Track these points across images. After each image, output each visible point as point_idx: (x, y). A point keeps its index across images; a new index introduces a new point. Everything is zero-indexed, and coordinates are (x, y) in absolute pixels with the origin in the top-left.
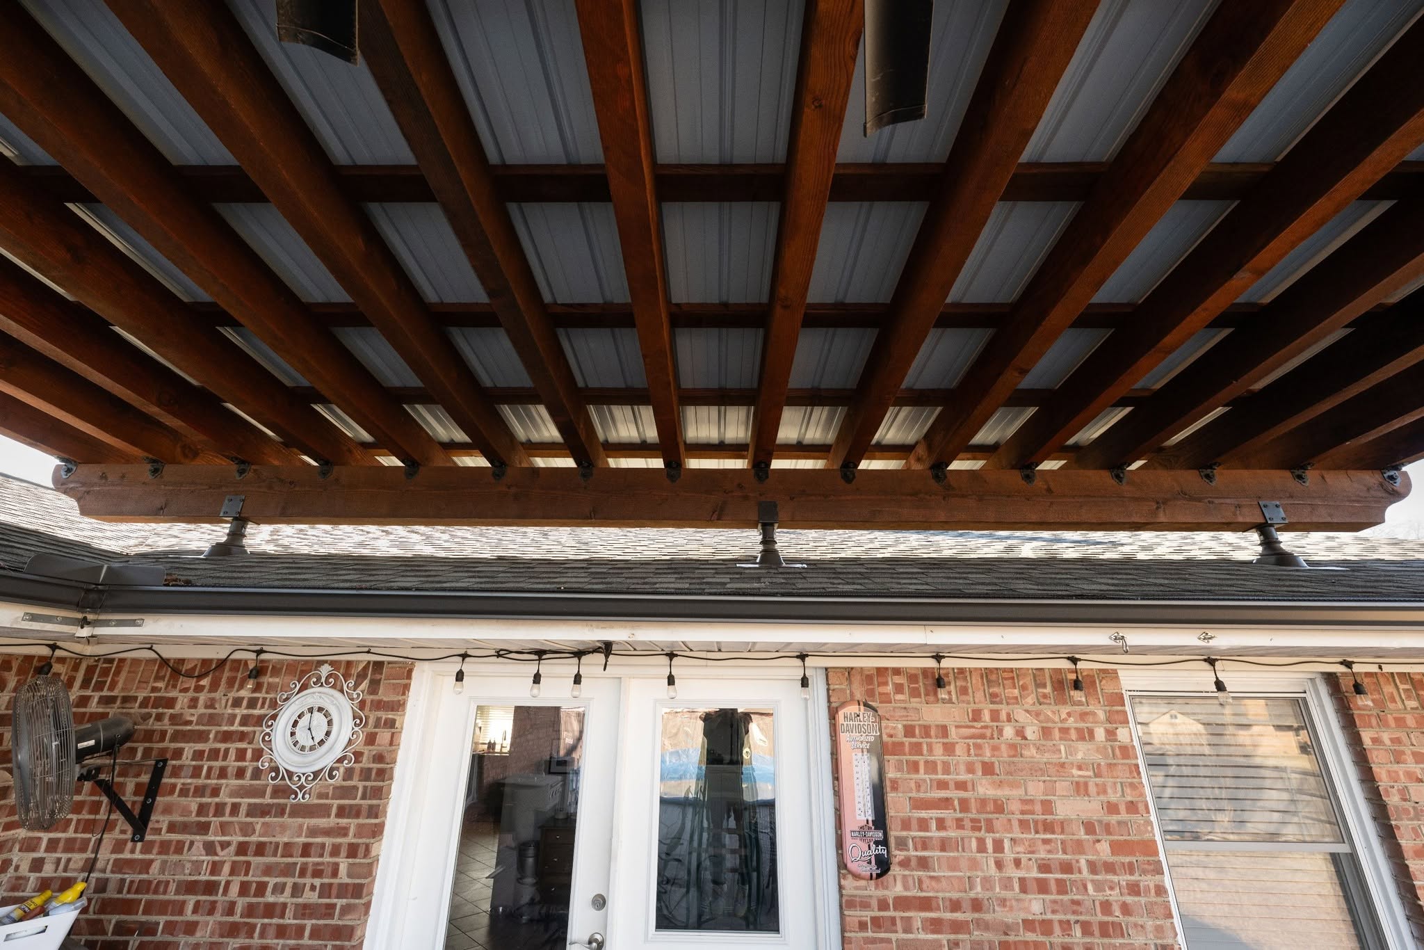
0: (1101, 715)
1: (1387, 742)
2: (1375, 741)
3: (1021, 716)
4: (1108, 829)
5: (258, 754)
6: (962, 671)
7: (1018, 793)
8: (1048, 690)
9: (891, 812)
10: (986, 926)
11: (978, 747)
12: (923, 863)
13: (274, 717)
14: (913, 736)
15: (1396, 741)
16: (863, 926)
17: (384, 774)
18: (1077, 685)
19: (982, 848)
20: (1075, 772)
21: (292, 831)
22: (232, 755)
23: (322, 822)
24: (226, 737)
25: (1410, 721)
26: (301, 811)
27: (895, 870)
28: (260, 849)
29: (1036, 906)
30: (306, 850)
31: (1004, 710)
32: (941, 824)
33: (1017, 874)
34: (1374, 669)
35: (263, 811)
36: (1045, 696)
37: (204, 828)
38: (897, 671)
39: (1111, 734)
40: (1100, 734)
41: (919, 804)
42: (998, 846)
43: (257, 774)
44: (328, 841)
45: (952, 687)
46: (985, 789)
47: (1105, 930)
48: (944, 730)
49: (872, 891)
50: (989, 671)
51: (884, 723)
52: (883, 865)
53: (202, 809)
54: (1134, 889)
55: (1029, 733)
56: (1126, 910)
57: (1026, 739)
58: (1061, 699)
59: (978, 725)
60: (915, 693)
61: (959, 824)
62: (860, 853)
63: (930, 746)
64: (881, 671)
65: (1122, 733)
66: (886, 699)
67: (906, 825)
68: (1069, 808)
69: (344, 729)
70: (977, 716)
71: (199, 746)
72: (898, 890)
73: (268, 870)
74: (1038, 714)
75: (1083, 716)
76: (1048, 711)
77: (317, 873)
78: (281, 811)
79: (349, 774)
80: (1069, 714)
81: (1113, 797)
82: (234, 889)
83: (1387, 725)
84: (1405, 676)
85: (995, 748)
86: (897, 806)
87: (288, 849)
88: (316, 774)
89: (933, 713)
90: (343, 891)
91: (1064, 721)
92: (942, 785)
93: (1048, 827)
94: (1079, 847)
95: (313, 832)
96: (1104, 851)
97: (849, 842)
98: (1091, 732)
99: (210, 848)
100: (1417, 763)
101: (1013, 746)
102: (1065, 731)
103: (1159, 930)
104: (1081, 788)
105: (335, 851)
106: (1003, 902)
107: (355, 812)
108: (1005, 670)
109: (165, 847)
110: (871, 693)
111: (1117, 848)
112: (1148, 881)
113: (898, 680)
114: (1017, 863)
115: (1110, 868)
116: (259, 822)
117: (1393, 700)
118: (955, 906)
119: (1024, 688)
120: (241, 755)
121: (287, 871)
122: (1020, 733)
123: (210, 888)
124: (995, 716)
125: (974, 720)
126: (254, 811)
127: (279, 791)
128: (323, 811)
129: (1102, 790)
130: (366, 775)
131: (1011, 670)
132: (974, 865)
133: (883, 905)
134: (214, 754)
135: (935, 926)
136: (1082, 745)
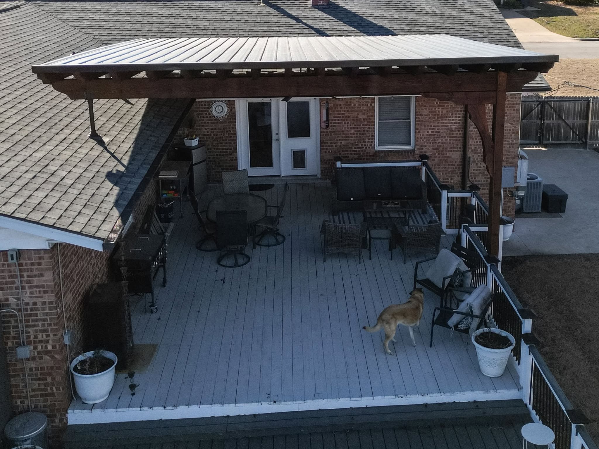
0: (370, 102)
3: (355, 102)
4: (367, 120)
5: (210, 114)
7: (352, 115)
9: (330, 119)
10: (344, 134)
11: (347, 108)
12: (335, 126)
13: (211, 107)
14: (335, 106)
15: (421, 104)
16: (323, 135)
17: (235, 116)
19: (345, 123)
20: (363, 111)
21: (220, 126)
22: (204, 114)
23: (226, 124)
24: (202, 111)
26: (222, 123)
27: (330, 127)
28: (215, 129)
29: (353, 131)
30: (224, 129)
31: (352, 101)
32: (338, 120)
33: (350, 127)
35: (214, 123)
37: (203, 126)
39: (371, 105)
40: (369, 105)
41: (334, 117)
42: (348, 123)
43: (210, 117)
44: (228, 127)
46: (347, 114)
47: (363, 134)
48: (341, 105)
49: (325, 130)
51: (329, 104)
52: (327, 127)
53: (201, 123)
54: (369, 128)
55: (356, 105)
56: (367, 131)
58: (363, 99)
59: (347, 104)
61: (341, 120)
62: (323, 125)
63: (338, 108)
65: (373, 104)
67: (332, 120)
68: (361, 117)
69: (226, 109)
71: (197, 113)
72: (330, 130)
73: (218, 132)
74: (358, 102)
76: (360, 101)
77: (227, 132)
78: (217, 123)
79: (228, 116)
81: (369, 115)
82: (212, 135)
83: (421, 101)
85: (350, 108)
86: (331, 118)
87: (220, 129)
88: (222, 117)
89: (339, 102)
90: (232, 134)
92: (339, 114)
93: (357, 120)
94: (362, 122)
95: (224, 126)
96: (366, 123)
97: (322, 124)
98: (367, 104)
99: (206, 129)
101: (353, 107)
102: (363, 104)
103: (372, 133)
104: (364, 114)
105: (229, 128)
106: (347, 131)
107: (232, 123)
109: (197, 129)
111: (367, 122)
112: (372, 127)
114: (351, 125)
115: (366, 125)
116: (213, 125)
118: (339, 132)
120: (206, 114)
121: (222, 132)
122: (355, 105)
123: (208, 135)
124: (350, 102)
126: (211, 123)
127: (215, 120)
128: (225, 122)
129: (368, 114)
130: (232, 116)
132: (343, 126)
133: (327, 132)
134: (201, 114)
135: (335, 134)
136: (365, 107)
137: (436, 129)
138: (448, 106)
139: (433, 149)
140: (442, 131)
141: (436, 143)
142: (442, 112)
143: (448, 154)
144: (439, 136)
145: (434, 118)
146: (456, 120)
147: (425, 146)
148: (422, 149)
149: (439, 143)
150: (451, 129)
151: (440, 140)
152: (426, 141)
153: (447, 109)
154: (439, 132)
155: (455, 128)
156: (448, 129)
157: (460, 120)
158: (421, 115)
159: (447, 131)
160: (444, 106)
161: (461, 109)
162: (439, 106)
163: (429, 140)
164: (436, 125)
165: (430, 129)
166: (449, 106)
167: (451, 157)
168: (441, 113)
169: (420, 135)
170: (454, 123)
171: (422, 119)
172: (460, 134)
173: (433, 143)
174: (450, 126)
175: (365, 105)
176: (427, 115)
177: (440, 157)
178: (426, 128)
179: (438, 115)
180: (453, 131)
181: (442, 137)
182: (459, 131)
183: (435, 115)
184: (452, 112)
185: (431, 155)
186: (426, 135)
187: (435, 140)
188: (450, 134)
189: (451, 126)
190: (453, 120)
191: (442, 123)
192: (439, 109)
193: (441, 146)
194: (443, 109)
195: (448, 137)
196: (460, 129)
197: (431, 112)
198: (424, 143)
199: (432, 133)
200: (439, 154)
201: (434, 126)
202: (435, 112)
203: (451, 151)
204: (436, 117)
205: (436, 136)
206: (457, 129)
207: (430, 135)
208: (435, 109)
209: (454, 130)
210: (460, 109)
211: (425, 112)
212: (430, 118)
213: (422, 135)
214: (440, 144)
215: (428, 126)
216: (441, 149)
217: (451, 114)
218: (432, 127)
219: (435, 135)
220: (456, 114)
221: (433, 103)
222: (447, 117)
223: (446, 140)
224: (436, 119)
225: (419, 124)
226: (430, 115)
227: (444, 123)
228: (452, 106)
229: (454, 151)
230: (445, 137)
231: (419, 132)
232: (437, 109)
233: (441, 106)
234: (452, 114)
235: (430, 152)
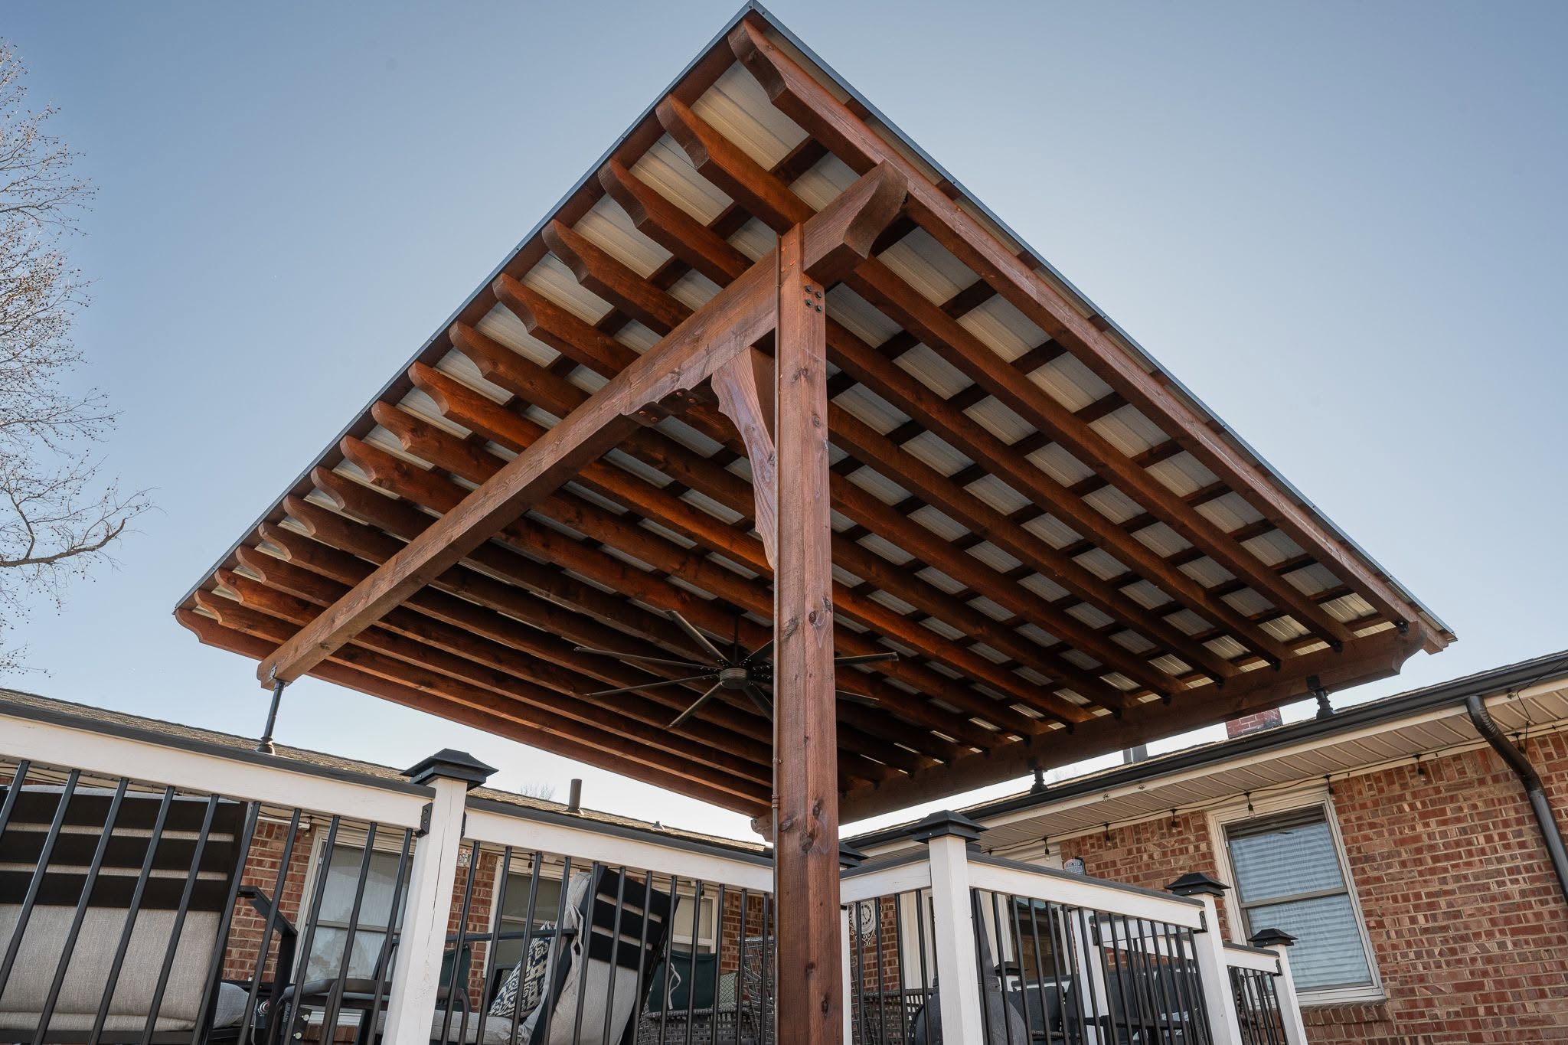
0: (1192, 838)
1: (1354, 820)
2: (1346, 821)
3: (1151, 847)
6: (1121, 829)
8: (1165, 830)
11: (1131, 868)
14: (1100, 869)
15: (1359, 818)
18: (1174, 824)
20: (1179, 872)
25: (1369, 804)
34: (1345, 776)
36: (1163, 834)
38: (1091, 837)
39: (1197, 848)
40: (1191, 848)
45: (1118, 840)
48: (1114, 863)
50: (1136, 826)
51: (1086, 865)
55: (1155, 856)
57: (1153, 859)
58: (1171, 835)
59: (1130, 857)
60: (1100, 847)
63: (1108, 872)
64: (1084, 838)
65: (1203, 846)
66: (1087, 852)
70: (1130, 852)
74: (1159, 845)
75: (1182, 841)
76: (1164, 841)
80: (1175, 842)
83: (1354, 809)
84: (1367, 776)
85: (1139, 867)
89: (1108, 856)
91: (1173, 846)
98: (1187, 849)
100: (1371, 829)
101: (1147, 865)
102: (1173, 852)
108: (1142, 824)
110: (1079, 851)
113: (1092, 841)
117: (1360, 793)
119: (1152, 832)
122: (1151, 857)
124: (1139, 850)
125: (1128, 855)
131: (1145, 823)
136: (1182, 857)
137: (1443, 904)
138: (1461, 809)
139: (1459, 988)
140: (1468, 909)
141: (1459, 961)
142: (1444, 835)
143: (1530, 1006)
144: (1463, 932)
145: (1420, 862)
146: (1513, 858)
147: (1422, 979)
148: (1412, 991)
149: (1473, 960)
150: (1507, 897)
151: (1473, 949)
152: (1419, 956)
153: (1458, 820)
154: (1457, 915)
155: (1523, 893)
156: (1493, 898)
157: (1530, 856)
158: (1369, 859)
159: (1493, 908)
160: (1443, 812)
161: (1517, 811)
162: (1424, 815)
163: (1430, 954)
164: (1435, 887)
165: (1417, 908)
166: (1466, 811)
167: (1546, 1020)
168: (1440, 842)
169: (1388, 933)
170: (1511, 871)
171: (1376, 874)
172: (1554, 915)
173: (1448, 964)
174: (1494, 888)
175: (1181, 852)
176: (1390, 855)
177: (1498, 1023)
178: (1401, 904)
179: (1432, 848)
180: (1518, 906)
181: (1477, 935)
182: (1542, 903)
183: (1419, 851)
184: (1486, 828)
185: (1457, 1014)
186: (1411, 931)
187: (1453, 952)
188: (1507, 921)
189: (1501, 884)
190: (1500, 860)
191: (1457, 879)
192: (1427, 825)
193: (1485, 974)
194: (1444, 823)
195: (1502, 932)
196: (1547, 891)
197: (1402, 842)
198: (1415, 967)
199: (1431, 924)
200: (1489, 1011)
201: (1429, 895)
202: (1417, 839)
203: (1542, 994)
204: (1427, 856)
205: (1451, 933)
206: (1533, 892)
207: (1425, 931)
208: (1413, 828)
209: (1517, 899)
210: (1512, 815)
211: (1380, 845)
212: (1403, 864)
213: (1393, 934)
214: (1479, 965)
215: (1406, 898)
216: (1489, 986)
217: (1482, 840)
218: (1425, 900)
219: (1445, 929)
220: (1503, 836)
221: (1401, 810)
222: (1470, 854)
223: (1502, 945)
224: (1430, 864)
225: (1369, 893)
226: (1399, 854)
227: (1465, 877)
228: (1475, 807)
229: (1554, 992)
230: (1490, 934)
231: (1381, 924)
232: (1419, 828)
233: (1434, 814)
234: (1489, 839)
235: (1448, 1002)
